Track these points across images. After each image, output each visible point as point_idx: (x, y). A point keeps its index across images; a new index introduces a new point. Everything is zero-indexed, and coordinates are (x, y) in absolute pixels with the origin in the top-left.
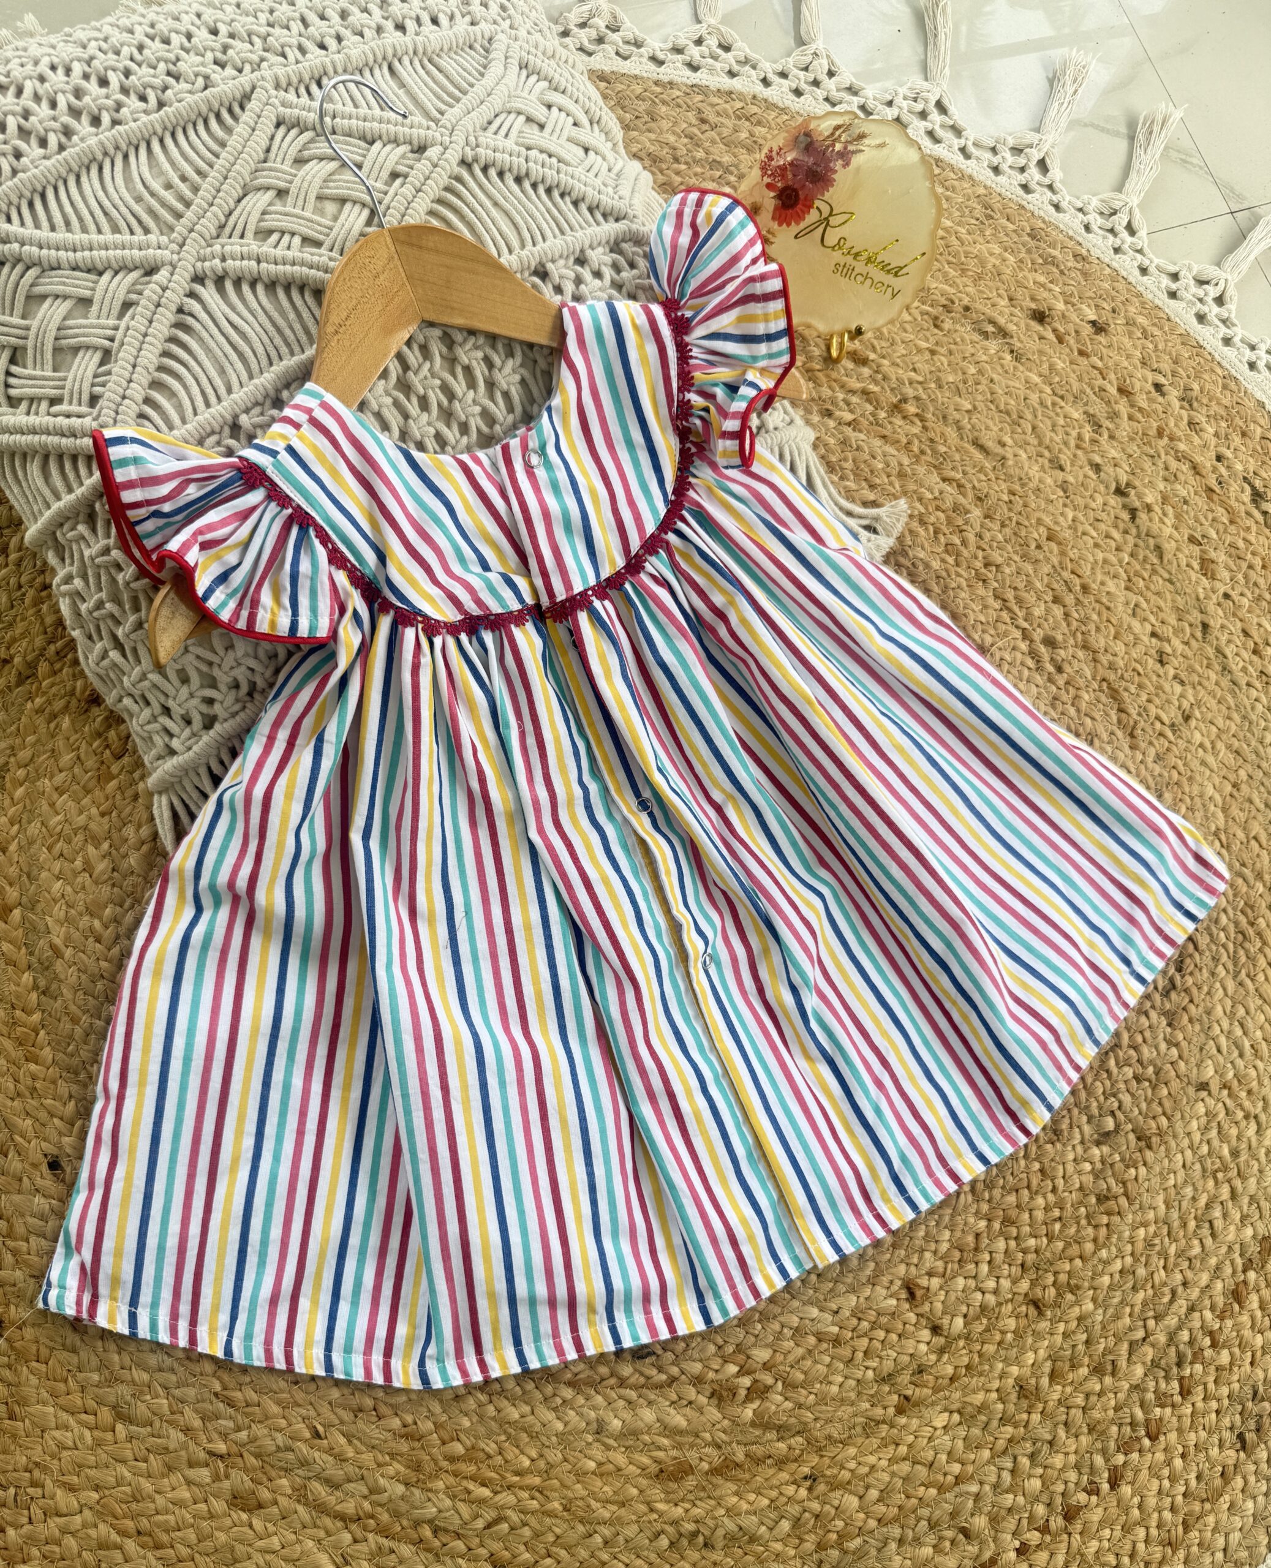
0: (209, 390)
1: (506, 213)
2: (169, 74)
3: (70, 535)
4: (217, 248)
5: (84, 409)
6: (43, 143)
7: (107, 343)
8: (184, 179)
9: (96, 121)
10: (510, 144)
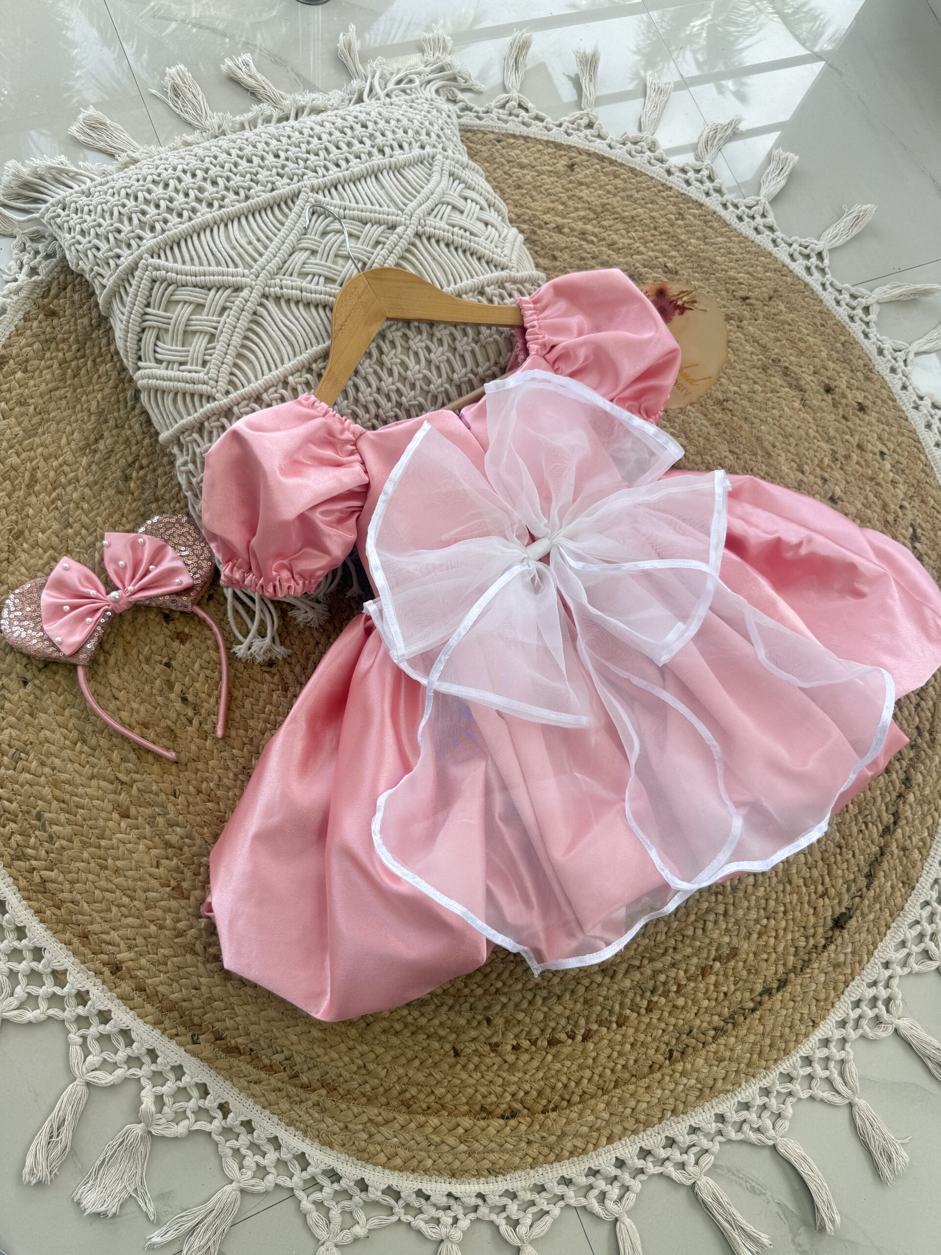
0: (271, 361)
1: (440, 264)
2: (252, 180)
3: (188, 439)
4: (278, 281)
5: (199, 368)
6: (180, 215)
7: (212, 330)
8: (259, 240)
9: (210, 205)
10: (443, 224)
